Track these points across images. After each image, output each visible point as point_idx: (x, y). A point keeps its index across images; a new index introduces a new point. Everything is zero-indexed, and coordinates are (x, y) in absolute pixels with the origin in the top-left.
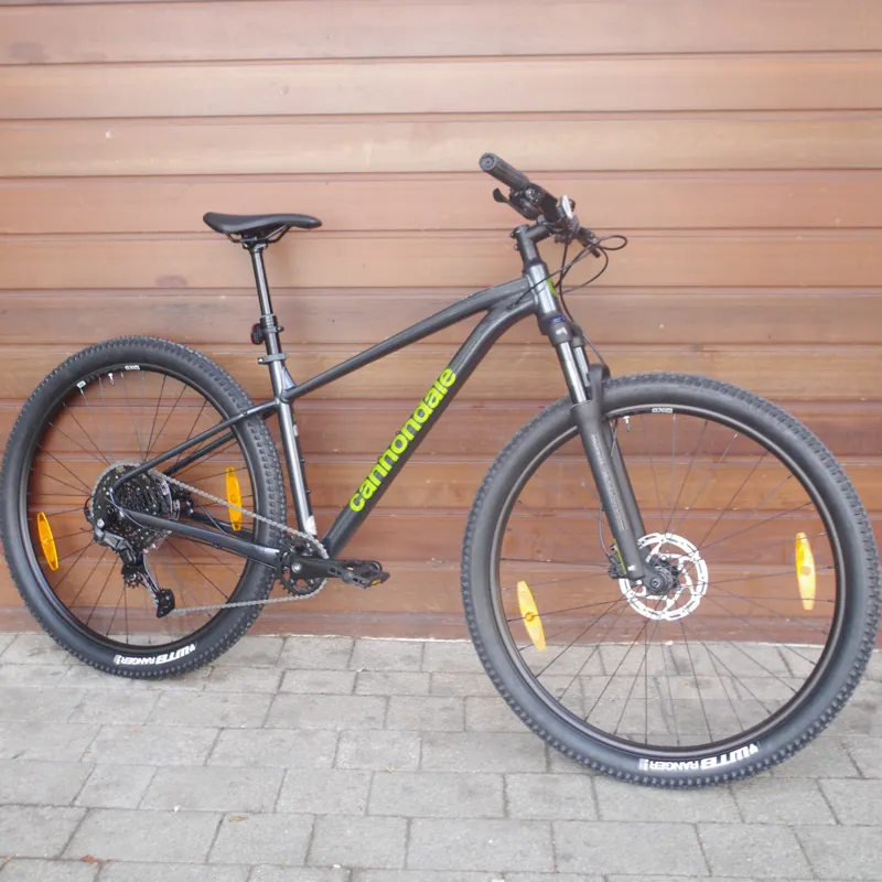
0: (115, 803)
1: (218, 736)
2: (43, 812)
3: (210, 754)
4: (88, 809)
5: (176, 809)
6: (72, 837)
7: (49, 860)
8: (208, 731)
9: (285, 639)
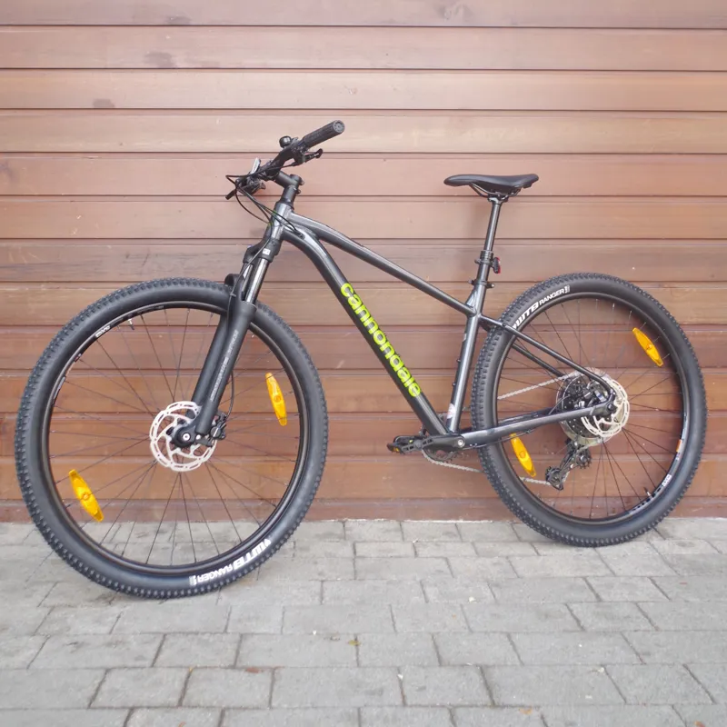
0: (263, 630)
1: (322, 586)
2: (206, 637)
3: (322, 598)
4: (241, 636)
5: (315, 633)
6: (238, 653)
7: (226, 668)
8: (313, 582)
9: (344, 523)
